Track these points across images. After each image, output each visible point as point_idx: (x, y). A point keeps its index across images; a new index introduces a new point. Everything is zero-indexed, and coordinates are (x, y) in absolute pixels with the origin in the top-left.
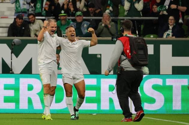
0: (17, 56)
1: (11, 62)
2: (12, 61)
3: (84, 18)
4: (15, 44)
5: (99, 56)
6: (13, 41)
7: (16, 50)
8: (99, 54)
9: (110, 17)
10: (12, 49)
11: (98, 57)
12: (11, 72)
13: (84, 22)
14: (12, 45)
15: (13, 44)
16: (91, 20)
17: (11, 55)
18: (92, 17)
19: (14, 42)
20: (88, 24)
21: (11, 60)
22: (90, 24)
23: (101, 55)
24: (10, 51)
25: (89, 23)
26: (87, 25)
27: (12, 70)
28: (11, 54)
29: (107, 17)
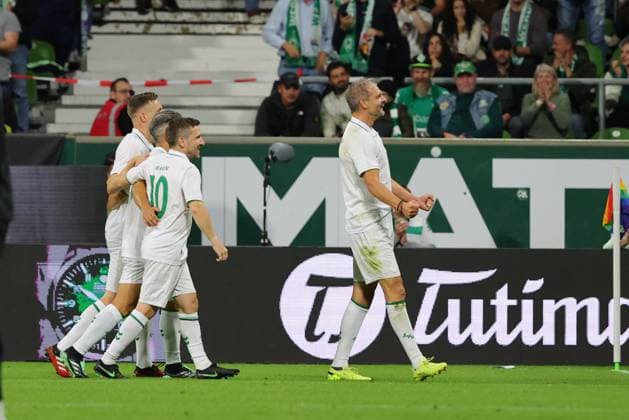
0: (281, 194)
1: (265, 211)
2: (267, 208)
3: (481, 80)
4: (274, 159)
5: (523, 195)
6: (271, 148)
7: (280, 176)
8: (523, 189)
9: (555, 78)
10: (266, 173)
11: (519, 196)
12: (262, 241)
13: (479, 93)
14: (267, 160)
15: (270, 157)
16: (501, 86)
17: (263, 189)
18: (505, 76)
19: (272, 153)
20: (492, 99)
21: (265, 204)
22: (496, 100)
23: (528, 190)
24: (260, 178)
25: (494, 96)
26: (488, 101)
27: (265, 237)
28: (265, 186)
29: (547, 76)
